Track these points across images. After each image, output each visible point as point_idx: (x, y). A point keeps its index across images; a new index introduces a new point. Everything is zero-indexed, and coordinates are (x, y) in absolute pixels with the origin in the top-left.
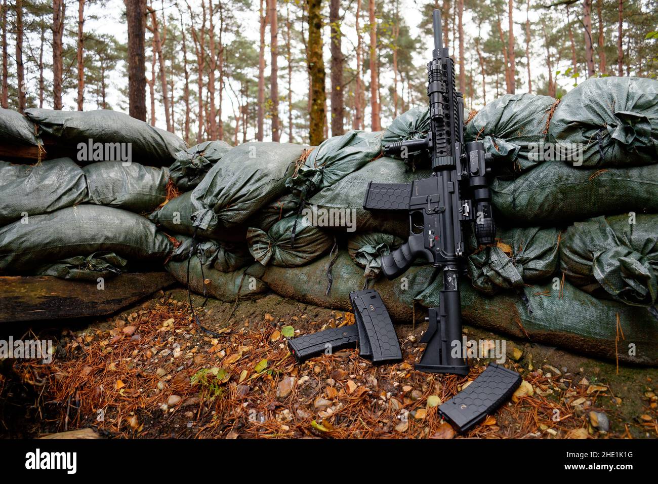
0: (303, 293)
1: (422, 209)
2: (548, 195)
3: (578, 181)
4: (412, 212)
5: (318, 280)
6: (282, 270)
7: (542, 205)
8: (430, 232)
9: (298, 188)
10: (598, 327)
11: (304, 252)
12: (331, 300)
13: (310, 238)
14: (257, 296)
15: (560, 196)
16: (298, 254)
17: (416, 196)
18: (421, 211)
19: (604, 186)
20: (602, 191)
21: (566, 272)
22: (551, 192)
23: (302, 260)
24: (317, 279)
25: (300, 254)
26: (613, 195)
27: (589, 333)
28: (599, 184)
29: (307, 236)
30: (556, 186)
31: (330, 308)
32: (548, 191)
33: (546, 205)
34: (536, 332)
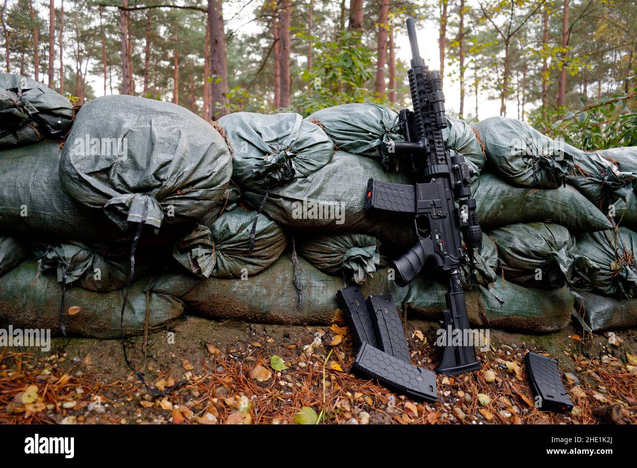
0: (264, 311)
1: (427, 213)
2: (493, 206)
3: (515, 196)
4: (417, 216)
5: (280, 292)
6: (224, 282)
7: (488, 213)
8: (437, 237)
9: (273, 176)
10: (535, 309)
11: (259, 257)
12: (305, 314)
13: (272, 239)
14: (173, 323)
15: (502, 207)
16: (251, 260)
17: (421, 200)
18: (426, 215)
19: (530, 202)
20: (528, 205)
21: (505, 268)
22: (496, 203)
23: (255, 267)
24: (279, 290)
25: (255, 261)
26: (534, 209)
27: (530, 314)
28: (527, 200)
29: (269, 238)
30: (499, 198)
31: (301, 325)
32: (494, 201)
33: (491, 213)
34: (496, 319)
